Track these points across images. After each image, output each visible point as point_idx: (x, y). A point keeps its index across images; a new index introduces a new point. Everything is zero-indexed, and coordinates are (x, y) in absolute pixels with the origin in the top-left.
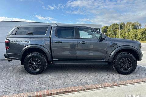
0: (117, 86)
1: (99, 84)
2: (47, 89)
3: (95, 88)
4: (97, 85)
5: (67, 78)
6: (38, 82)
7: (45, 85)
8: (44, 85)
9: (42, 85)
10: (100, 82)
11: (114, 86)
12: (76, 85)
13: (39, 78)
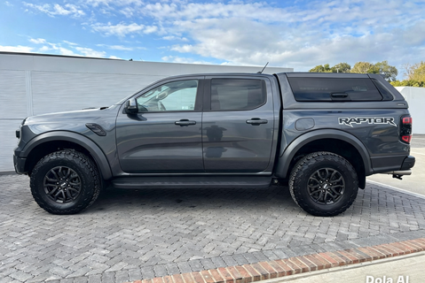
0: (359, 265)
1: (302, 258)
2: (135, 276)
3: (290, 273)
4: (295, 260)
5: (198, 238)
6: (104, 252)
7: (129, 260)
8: (126, 261)
9: (121, 264)
10: (303, 250)
11: (350, 263)
12: (230, 263)
13: (109, 237)
